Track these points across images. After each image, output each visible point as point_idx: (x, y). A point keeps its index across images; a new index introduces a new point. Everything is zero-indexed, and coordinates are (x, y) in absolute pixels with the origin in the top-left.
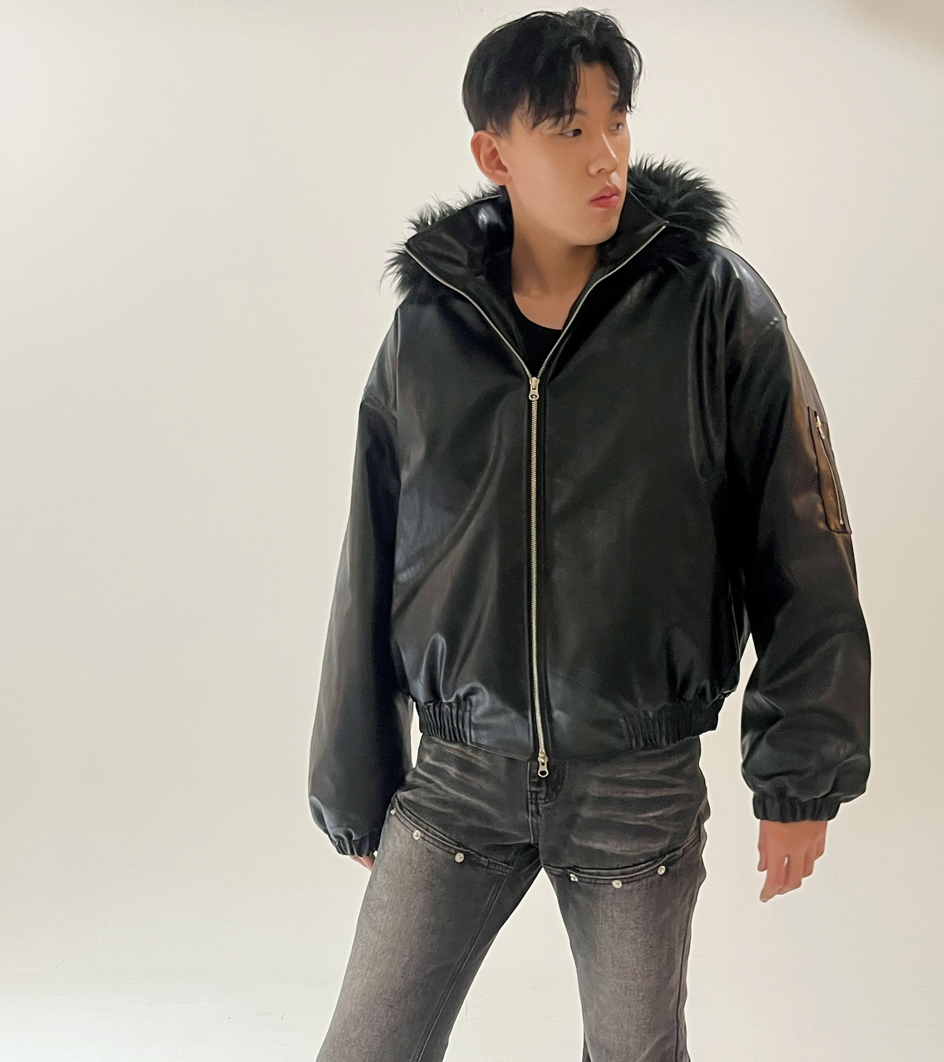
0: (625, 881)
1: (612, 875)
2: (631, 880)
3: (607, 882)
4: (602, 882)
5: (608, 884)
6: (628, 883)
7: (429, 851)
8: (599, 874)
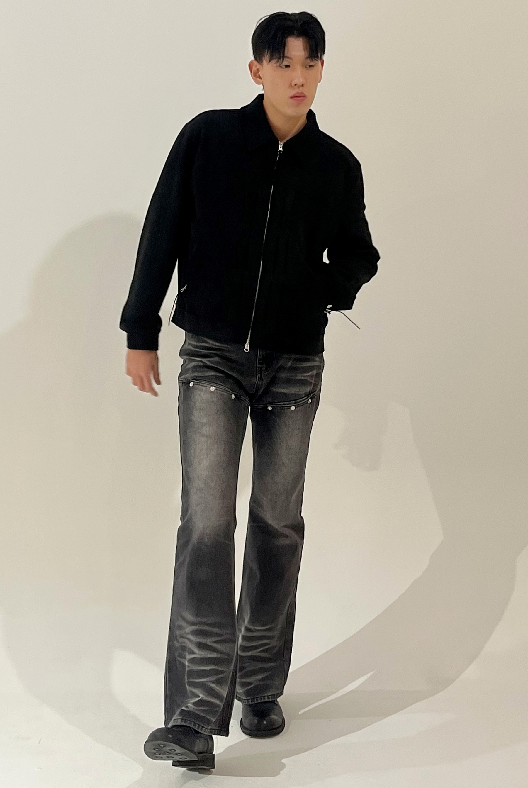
0: (297, 406)
1: (290, 404)
2: (299, 405)
3: (288, 407)
4: (286, 408)
5: (288, 408)
6: (298, 407)
7: (221, 395)
8: (284, 404)
